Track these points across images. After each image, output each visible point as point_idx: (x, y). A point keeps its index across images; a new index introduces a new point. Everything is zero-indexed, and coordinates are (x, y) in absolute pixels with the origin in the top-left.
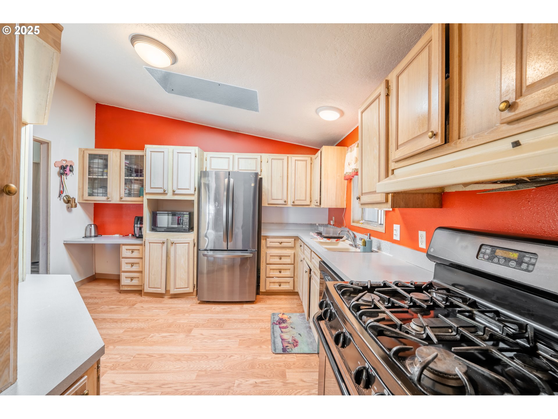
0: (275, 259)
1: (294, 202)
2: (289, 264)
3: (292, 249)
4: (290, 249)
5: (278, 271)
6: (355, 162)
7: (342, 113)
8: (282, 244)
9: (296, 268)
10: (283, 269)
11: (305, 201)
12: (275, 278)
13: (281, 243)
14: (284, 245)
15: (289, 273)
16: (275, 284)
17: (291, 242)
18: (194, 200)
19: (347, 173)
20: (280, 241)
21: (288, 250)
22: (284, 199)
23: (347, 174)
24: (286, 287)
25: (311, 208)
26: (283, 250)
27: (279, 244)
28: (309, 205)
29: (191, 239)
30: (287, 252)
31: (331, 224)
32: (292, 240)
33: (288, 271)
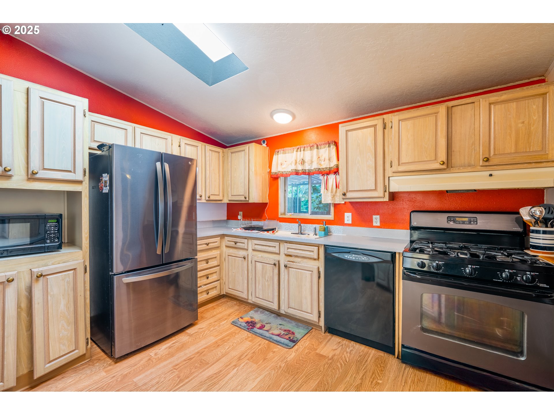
0: (202, 265)
1: (209, 197)
2: (215, 267)
3: (217, 249)
4: (215, 249)
5: (205, 277)
6: (295, 164)
7: (294, 117)
8: (209, 245)
9: (221, 269)
10: (210, 274)
11: (219, 196)
12: (202, 286)
13: (207, 244)
14: (211, 245)
15: (216, 277)
16: (203, 293)
17: (217, 242)
18: (82, 192)
19: (280, 171)
20: (207, 242)
21: (214, 251)
22: (200, 194)
23: (280, 173)
24: (214, 293)
25: (223, 203)
26: (209, 252)
27: (206, 245)
28: (221, 200)
29: (79, 261)
30: (213, 254)
31: (239, 219)
32: (218, 239)
33: (215, 274)
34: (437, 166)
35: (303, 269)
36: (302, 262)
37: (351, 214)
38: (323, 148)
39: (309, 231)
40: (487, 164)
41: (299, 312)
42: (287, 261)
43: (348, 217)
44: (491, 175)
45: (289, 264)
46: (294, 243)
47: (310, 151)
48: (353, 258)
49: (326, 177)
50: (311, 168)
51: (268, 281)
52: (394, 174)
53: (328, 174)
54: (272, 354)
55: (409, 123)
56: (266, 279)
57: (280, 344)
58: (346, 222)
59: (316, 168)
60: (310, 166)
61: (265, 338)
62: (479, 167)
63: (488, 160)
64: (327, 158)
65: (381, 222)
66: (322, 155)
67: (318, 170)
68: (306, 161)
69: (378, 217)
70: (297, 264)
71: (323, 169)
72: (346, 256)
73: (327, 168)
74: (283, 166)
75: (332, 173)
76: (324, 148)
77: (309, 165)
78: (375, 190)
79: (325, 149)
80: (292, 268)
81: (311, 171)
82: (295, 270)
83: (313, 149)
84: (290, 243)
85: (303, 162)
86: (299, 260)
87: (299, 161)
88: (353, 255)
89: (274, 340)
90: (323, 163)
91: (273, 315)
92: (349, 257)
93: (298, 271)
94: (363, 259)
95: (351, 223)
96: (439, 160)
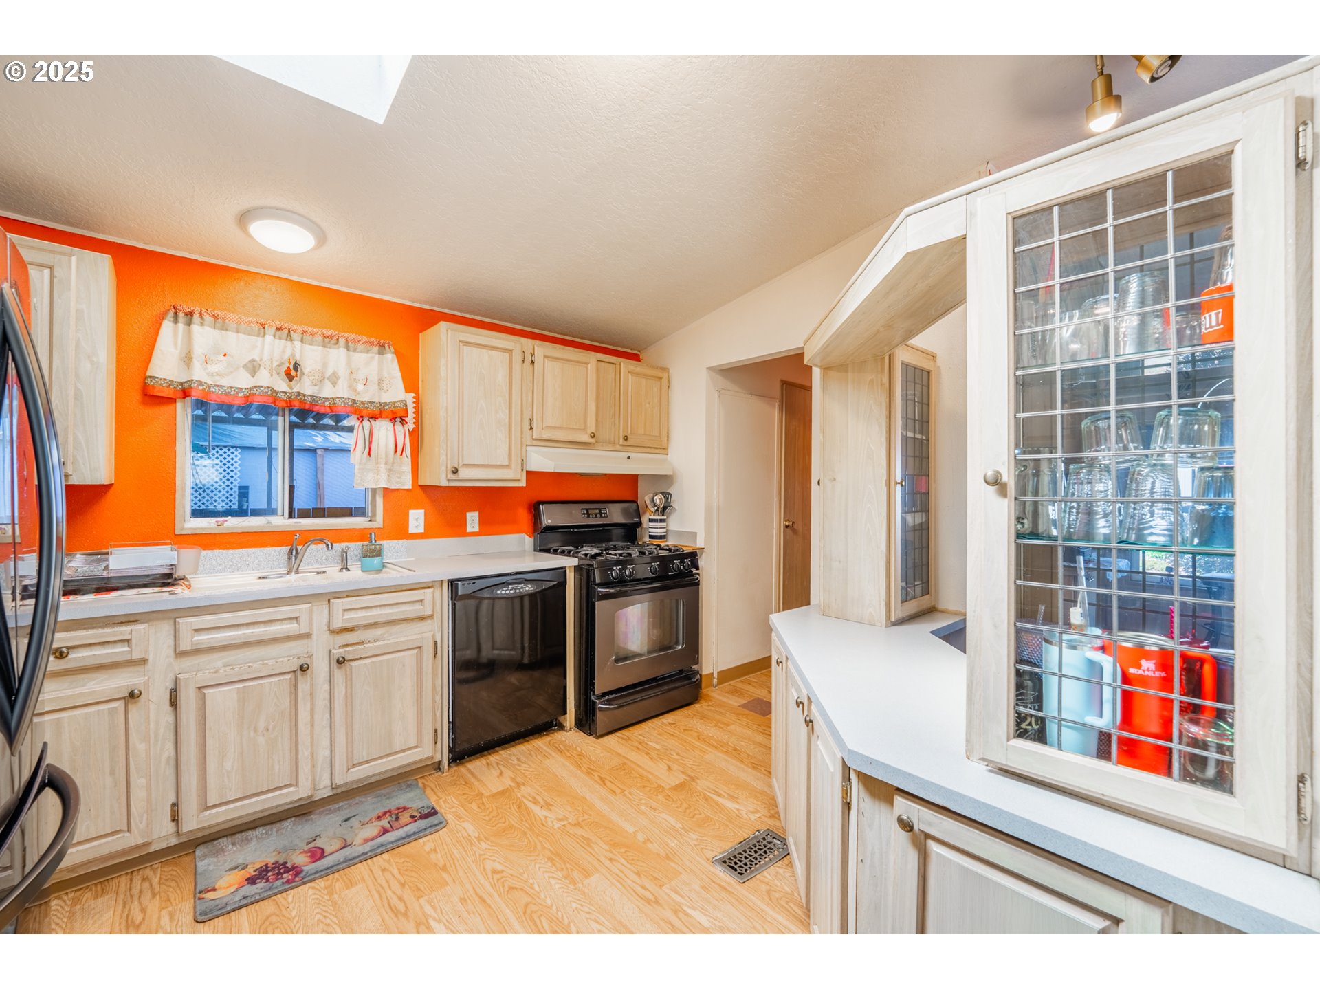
34: (585, 438)
35: (396, 650)
36: (386, 635)
37: (422, 511)
38: (361, 352)
39: (308, 564)
40: (625, 443)
41: (384, 760)
42: (337, 646)
43: (417, 520)
44: (629, 458)
45: (349, 652)
46: (362, 593)
47: (320, 348)
48: (512, 592)
49: (366, 423)
50: (318, 393)
51: (270, 728)
52: (535, 443)
53: (374, 417)
54: (439, 855)
55: (557, 366)
56: (262, 725)
57: (422, 834)
58: (412, 530)
59: (346, 397)
60: (316, 388)
61: (369, 854)
62: (618, 446)
63: (626, 438)
64: (375, 380)
65: (481, 523)
66: (359, 368)
67: (352, 406)
68: (306, 372)
69: (476, 515)
70: (375, 644)
71: (363, 403)
72: (499, 592)
73: (373, 403)
74: (213, 368)
75: (387, 417)
76: (364, 352)
77: (316, 385)
78: (508, 466)
79: (370, 355)
80: (360, 658)
81: (317, 401)
82: (368, 661)
83: (329, 346)
84: (348, 597)
85: (292, 372)
86: (378, 632)
87: (279, 366)
88: (510, 586)
89: (396, 841)
90: (360, 387)
91: (286, 824)
92: (503, 592)
93: (381, 661)
94: (527, 589)
95: (422, 531)
96: (589, 432)
